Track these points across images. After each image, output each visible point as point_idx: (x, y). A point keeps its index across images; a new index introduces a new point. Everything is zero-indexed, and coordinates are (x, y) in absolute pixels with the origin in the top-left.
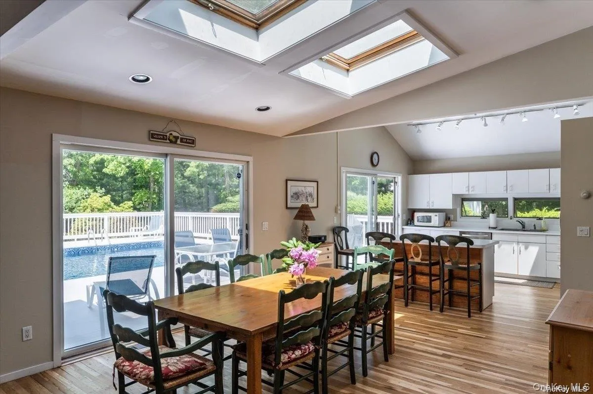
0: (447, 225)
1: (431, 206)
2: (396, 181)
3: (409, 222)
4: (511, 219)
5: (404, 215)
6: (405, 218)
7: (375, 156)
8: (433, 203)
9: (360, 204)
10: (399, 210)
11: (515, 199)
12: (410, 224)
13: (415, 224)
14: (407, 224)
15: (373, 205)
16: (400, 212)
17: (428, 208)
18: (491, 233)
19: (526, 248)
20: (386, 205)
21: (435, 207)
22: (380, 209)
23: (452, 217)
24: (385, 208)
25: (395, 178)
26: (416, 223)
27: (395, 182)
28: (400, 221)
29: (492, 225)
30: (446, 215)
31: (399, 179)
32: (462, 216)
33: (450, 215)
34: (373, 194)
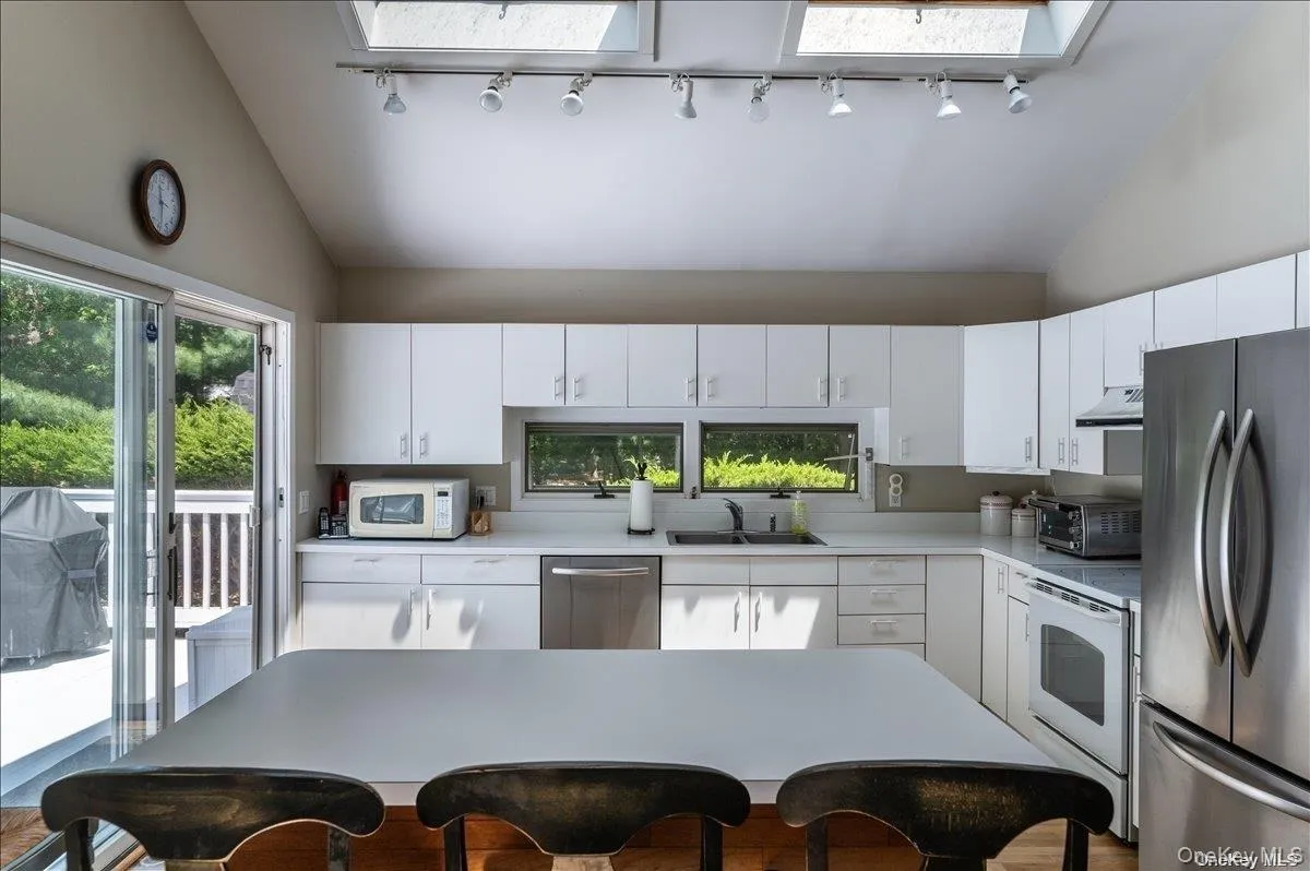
0: (477, 527)
1: (416, 452)
2: (269, 340)
3: (325, 525)
4: (694, 497)
5: (305, 494)
6: (304, 508)
7: (159, 187)
8: (424, 439)
9: (96, 444)
10: (282, 470)
11: (705, 428)
12: (330, 532)
13: (352, 531)
14: (315, 533)
15: (152, 445)
16: (285, 483)
17: (406, 461)
18: (660, 557)
19: (779, 607)
20: (207, 446)
21: (434, 458)
22: (185, 463)
23: (491, 494)
24: (206, 457)
25: (261, 327)
26: (356, 526)
27: (261, 345)
28: (284, 522)
29: (640, 520)
30: (472, 488)
31: (282, 336)
32: (527, 491)
33: (485, 488)
34: (147, 405)
